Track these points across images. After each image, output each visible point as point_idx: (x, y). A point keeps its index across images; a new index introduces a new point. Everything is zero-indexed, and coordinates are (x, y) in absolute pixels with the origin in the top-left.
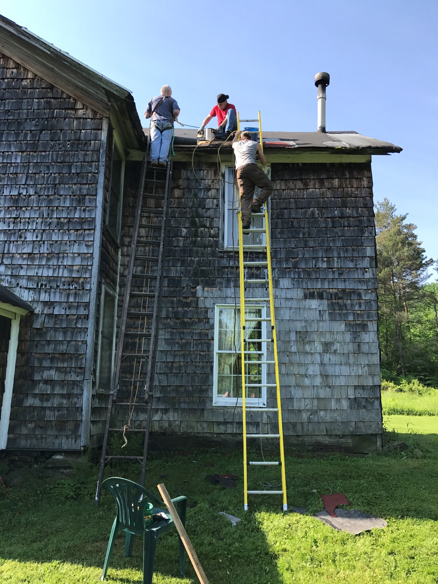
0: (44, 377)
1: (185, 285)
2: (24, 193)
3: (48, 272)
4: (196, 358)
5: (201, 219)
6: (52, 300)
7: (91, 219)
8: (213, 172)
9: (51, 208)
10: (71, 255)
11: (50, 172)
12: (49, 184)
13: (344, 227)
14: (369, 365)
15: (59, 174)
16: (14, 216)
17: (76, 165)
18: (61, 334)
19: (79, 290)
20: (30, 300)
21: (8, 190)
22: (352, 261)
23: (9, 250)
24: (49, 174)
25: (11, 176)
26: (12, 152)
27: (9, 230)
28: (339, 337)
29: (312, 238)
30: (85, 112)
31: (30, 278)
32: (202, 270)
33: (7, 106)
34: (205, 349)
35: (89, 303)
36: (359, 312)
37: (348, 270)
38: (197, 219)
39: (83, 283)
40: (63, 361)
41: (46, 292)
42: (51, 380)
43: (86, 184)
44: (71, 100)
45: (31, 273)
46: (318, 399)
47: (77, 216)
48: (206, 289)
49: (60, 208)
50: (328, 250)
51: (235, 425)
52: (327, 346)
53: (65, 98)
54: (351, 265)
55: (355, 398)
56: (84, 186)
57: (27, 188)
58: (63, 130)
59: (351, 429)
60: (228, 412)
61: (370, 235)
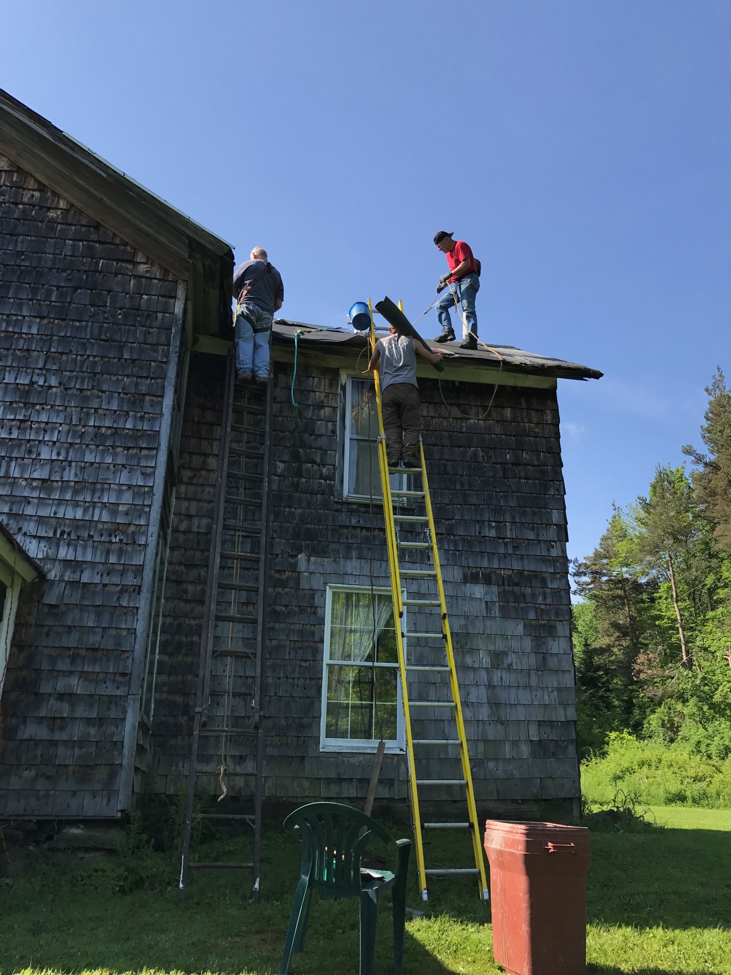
0: (58, 688)
1: (279, 552)
2: (41, 383)
3: (75, 513)
4: (294, 671)
5: (308, 450)
6: (79, 559)
7: (152, 433)
8: (327, 381)
9: (84, 410)
10: (116, 487)
11: (88, 353)
12: (84, 372)
13: (520, 479)
14: (559, 689)
15: (102, 357)
16: (21, 418)
17: (131, 347)
18: (92, 616)
19: (127, 544)
20: (40, 556)
21: (13, 375)
22: (532, 529)
23: (7, 471)
24: (85, 357)
25: (18, 353)
26: (24, 317)
27: (11, 439)
28: (515, 645)
29: (473, 491)
30: (149, 269)
31: (41, 520)
32: (308, 529)
33: (20, 245)
34: (309, 657)
35: (143, 566)
36: (543, 607)
37: (526, 542)
38: (301, 450)
39: (133, 533)
40: (94, 661)
41: (68, 545)
42: (70, 695)
43: (147, 378)
44: (129, 248)
45: (45, 512)
46: (486, 741)
47: (129, 425)
48: (313, 559)
49: (100, 411)
50: (498, 510)
51: (355, 784)
52: (497, 657)
53: (118, 245)
54: (531, 535)
55: (540, 741)
56: (143, 380)
57: (45, 375)
58: (112, 291)
59: (535, 790)
60: (343, 762)
61: (556, 493)
